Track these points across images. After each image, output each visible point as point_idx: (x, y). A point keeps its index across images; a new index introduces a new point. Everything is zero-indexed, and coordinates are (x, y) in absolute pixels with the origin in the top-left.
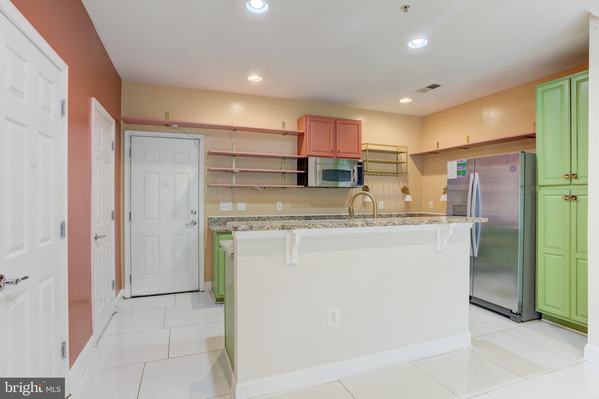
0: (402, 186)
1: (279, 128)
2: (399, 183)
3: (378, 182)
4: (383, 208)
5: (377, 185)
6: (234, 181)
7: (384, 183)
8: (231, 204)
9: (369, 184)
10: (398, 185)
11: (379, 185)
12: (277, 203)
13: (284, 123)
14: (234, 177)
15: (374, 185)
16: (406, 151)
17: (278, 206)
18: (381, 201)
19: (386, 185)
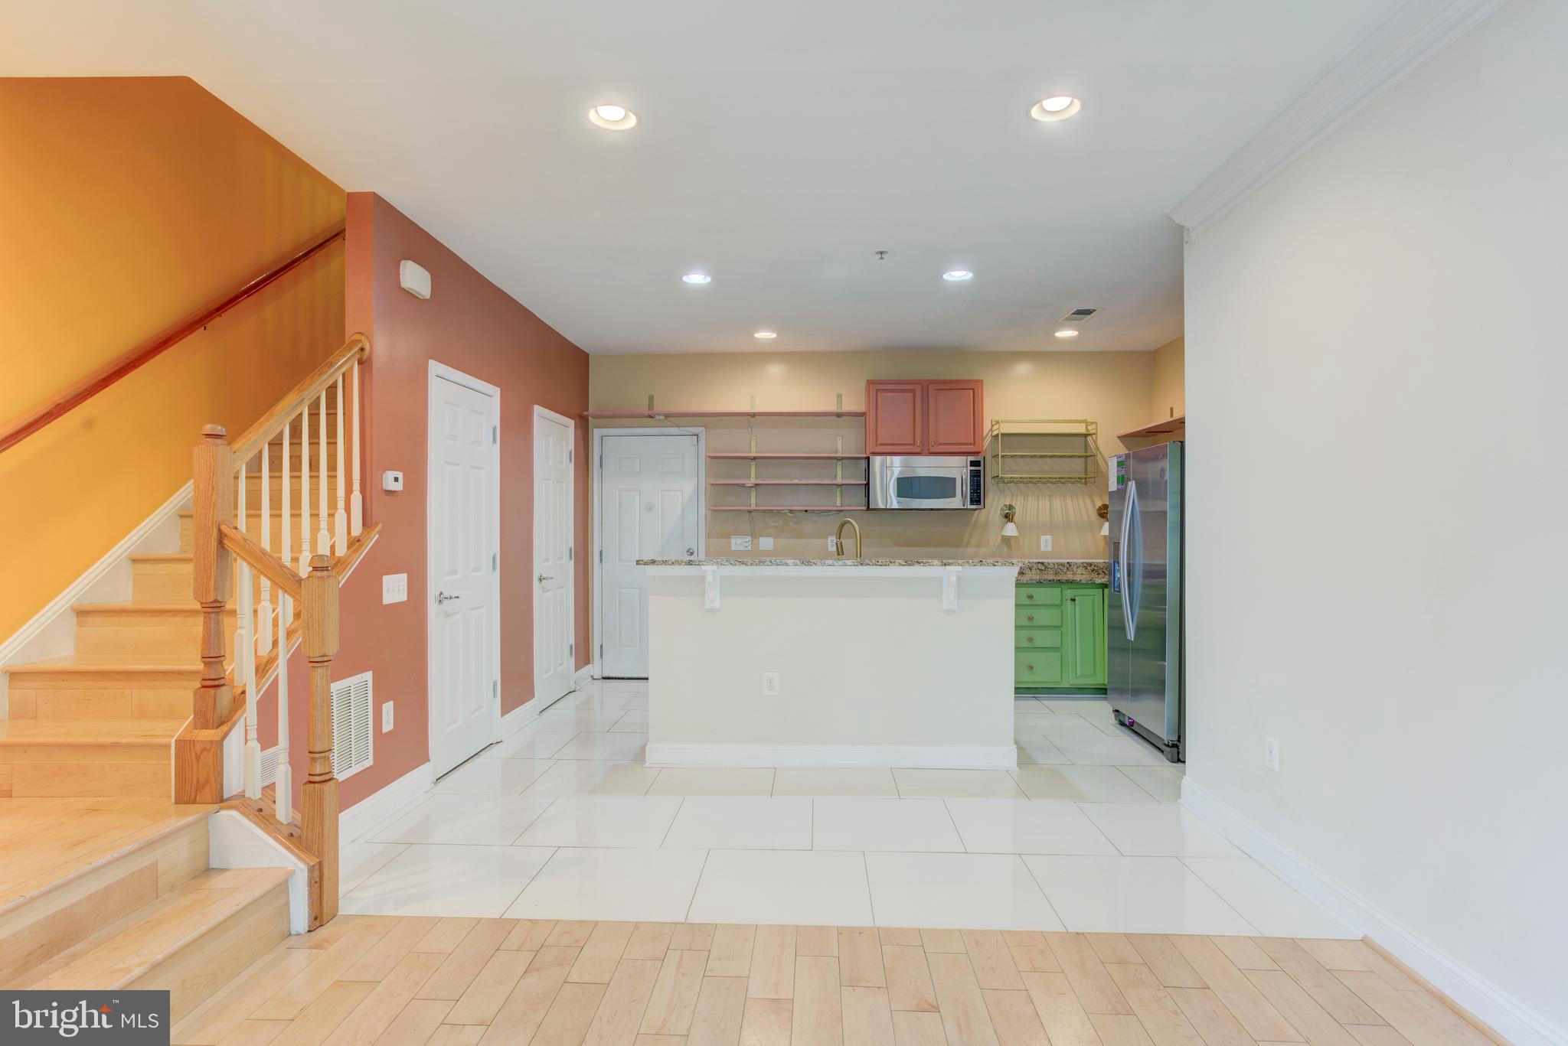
0: (1099, 504)
1: (832, 407)
2: (1091, 497)
3: (1038, 496)
4: (1050, 548)
5: (1036, 502)
6: (753, 500)
7: (1054, 499)
8: (749, 538)
9: (1016, 500)
10: (1089, 503)
11: (1040, 503)
12: (827, 538)
13: (840, 396)
14: (753, 494)
15: (1030, 503)
16: (1094, 431)
17: (829, 543)
18: (1046, 535)
19: (1057, 503)
